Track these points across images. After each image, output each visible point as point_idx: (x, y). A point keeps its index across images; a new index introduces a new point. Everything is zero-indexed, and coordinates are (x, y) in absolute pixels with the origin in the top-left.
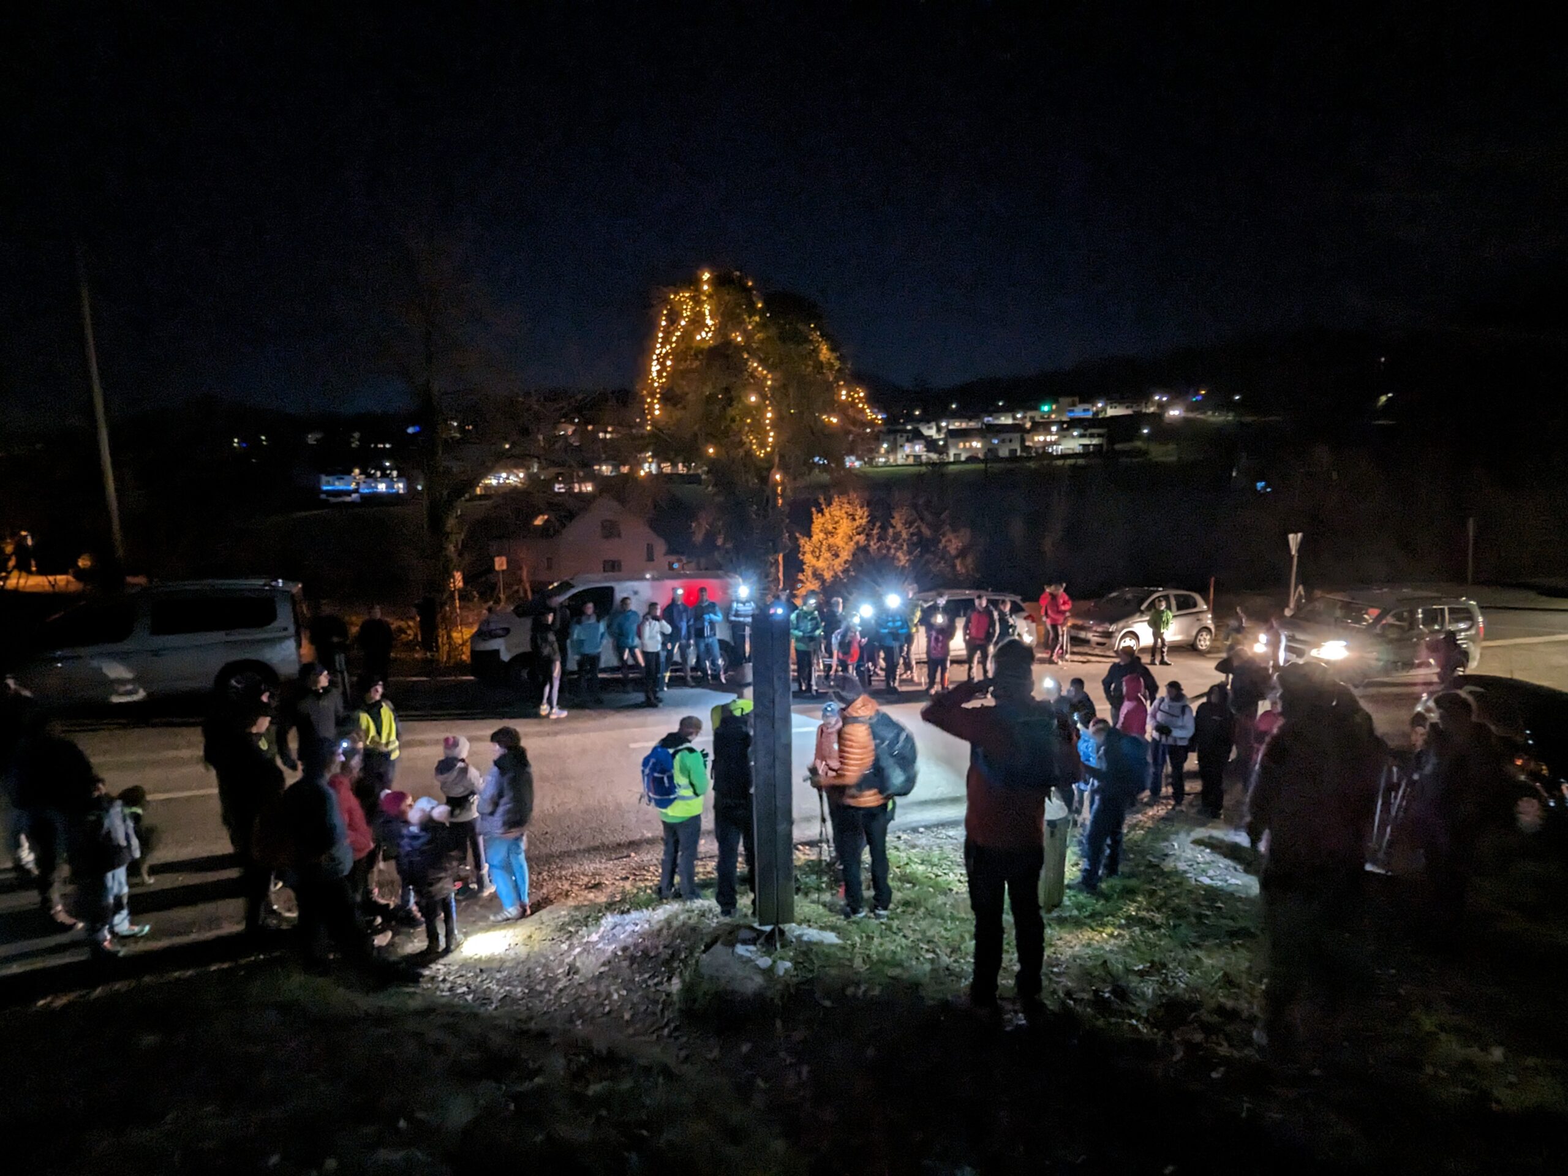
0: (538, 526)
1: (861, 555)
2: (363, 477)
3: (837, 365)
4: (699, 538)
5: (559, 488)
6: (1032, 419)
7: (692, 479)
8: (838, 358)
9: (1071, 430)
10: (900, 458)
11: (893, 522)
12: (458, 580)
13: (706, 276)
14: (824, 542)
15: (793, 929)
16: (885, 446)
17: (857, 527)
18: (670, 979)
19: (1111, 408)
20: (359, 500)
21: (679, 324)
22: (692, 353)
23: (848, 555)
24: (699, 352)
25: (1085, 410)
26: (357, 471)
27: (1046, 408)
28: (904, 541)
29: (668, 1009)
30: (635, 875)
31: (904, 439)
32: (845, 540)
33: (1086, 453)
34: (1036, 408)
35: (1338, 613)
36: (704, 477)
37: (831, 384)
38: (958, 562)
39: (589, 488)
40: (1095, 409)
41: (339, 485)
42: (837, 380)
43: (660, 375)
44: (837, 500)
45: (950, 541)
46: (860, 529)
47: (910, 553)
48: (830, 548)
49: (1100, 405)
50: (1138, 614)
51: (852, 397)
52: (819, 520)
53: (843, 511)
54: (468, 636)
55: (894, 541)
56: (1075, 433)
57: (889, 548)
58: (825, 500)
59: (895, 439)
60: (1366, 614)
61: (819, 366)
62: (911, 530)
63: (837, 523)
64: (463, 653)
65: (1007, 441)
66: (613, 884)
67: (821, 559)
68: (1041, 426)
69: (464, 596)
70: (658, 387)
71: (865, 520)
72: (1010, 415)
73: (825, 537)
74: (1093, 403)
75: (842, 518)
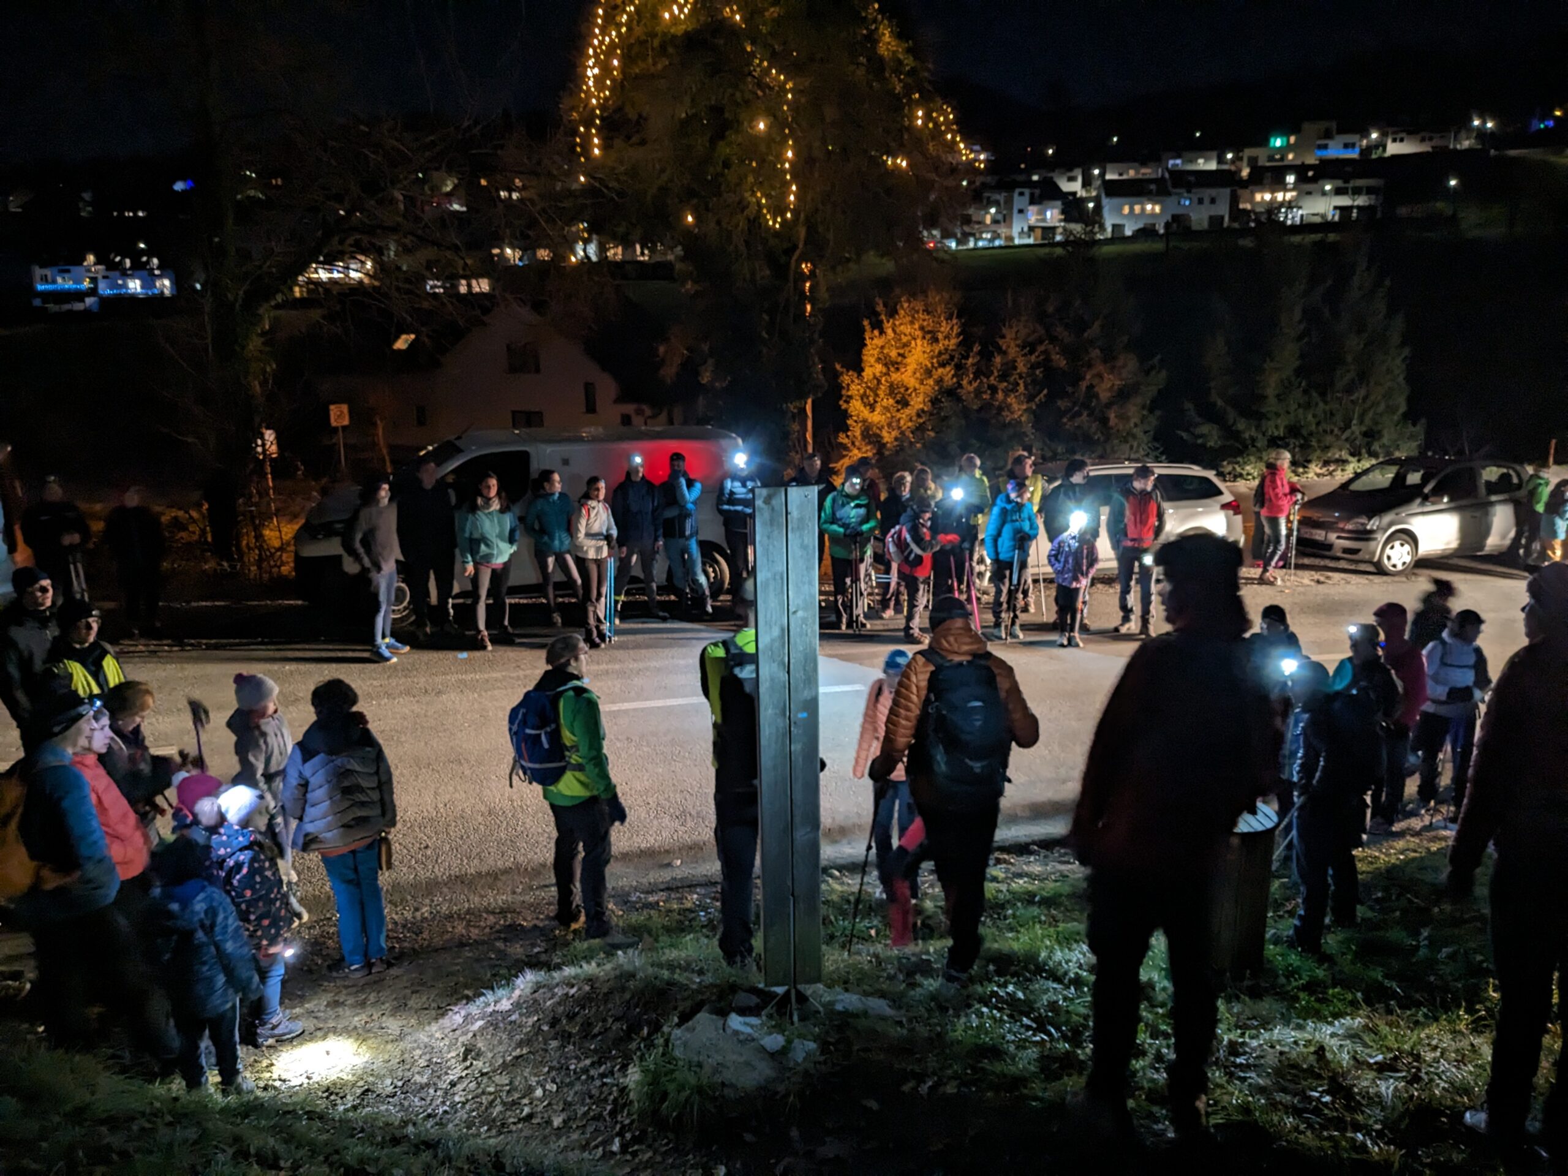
0: (399, 351)
1: (946, 403)
2: (100, 267)
3: (909, 62)
4: (669, 372)
5: (433, 286)
6: (1253, 162)
7: (657, 271)
8: (908, 51)
9: (1321, 182)
10: (1018, 233)
11: (1003, 344)
12: (269, 442)
14: (883, 380)
15: (818, 993)
16: (992, 210)
17: (940, 353)
18: (624, 1068)
19: (1395, 141)
20: (95, 309)
22: (656, 43)
23: (924, 402)
24: (667, 42)
25: (1346, 146)
26: (91, 258)
27: (1278, 142)
28: (1021, 377)
29: (622, 1112)
31: (1027, 197)
32: (918, 375)
33: (1346, 223)
34: (1261, 141)
36: (678, 266)
37: (898, 97)
39: (483, 286)
40: (1365, 142)
41: (64, 283)
42: (908, 91)
43: (600, 87)
44: (905, 305)
45: (1100, 376)
46: (946, 357)
47: (1030, 397)
48: (892, 389)
49: (1374, 136)
50: (1418, 501)
51: (934, 120)
52: (876, 341)
53: (917, 326)
54: (290, 535)
55: (1004, 377)
56: (1328, 187)
57: (994, 389)
58: (885, 305)
59: (1010, 199)
61: (877, 65)
62: (1033, 358)
63: (906, 345)
64: (283, 564)
65: (1207, 200)
67: (878, 409)
68: (1272, 176)
69: (281, 470)
70: (597, 106)
71: (954, 341)
72: (1215, 154)
73: (884, 370)
74: (1363, 132)
75: (914, 338)
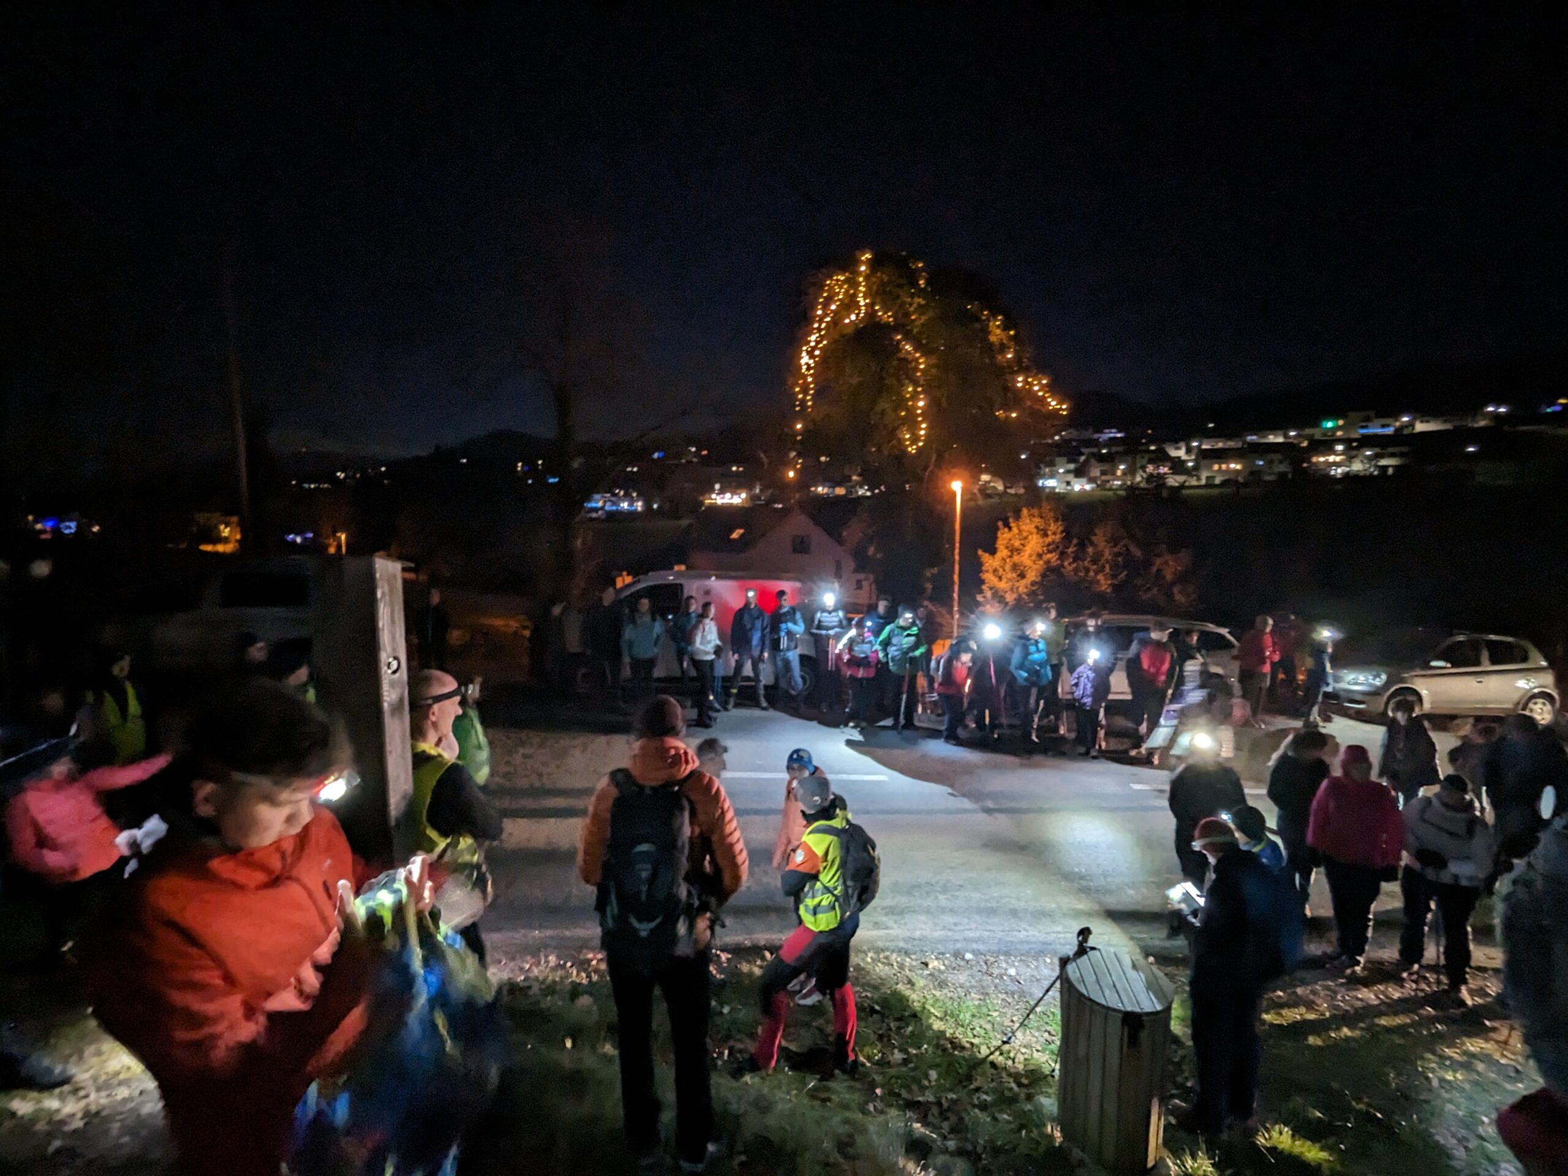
0: (734, 538)
1: (1052, 577)
2: (608, 496)
6: (1310, 437)
9: (1363, 450)
10: (1139, 480)
11: (1094, 538)
13: (866, 256)
14: (1008, 560)
16: (1123, 467)
17: (1049, 545)
19: (1422, 422)
20: (603, 517)
21: (830, 310)
22: (842, 337)
23: (1036, 576)
24: (847, 337)
25: (1383, 426)
26: (605, 491)
27: (1330, 424)
28: (1107, 562)
31: (1146, 459)
32: (1033, 558)
33: (1384, 475)
34: (1316, 424)
37: (1002, 368)
38: (1176, 590)
40: (1398, 423)
44: (1027, 513)
45: (1166, 563)
46: (1053, 546)
47: (1114, 576)
48: (1015, 567)
49: (1406, 418)
52: (1005, 536)
53: (1033, 526)
55: (1094, 561)
56: (1368, 453)
57: (1087, 570)
59: (1135, 459)
61: (986, 346)
62: (1117, 550)
63: (1026, 538)
65: (1275, 462)
67: (1004, 580)
68: (1326, 445)
71: (1058, 536)
72: (1281, 432)
73: (1009, 554)
74: (1396, 415)
75: (1032, 534)
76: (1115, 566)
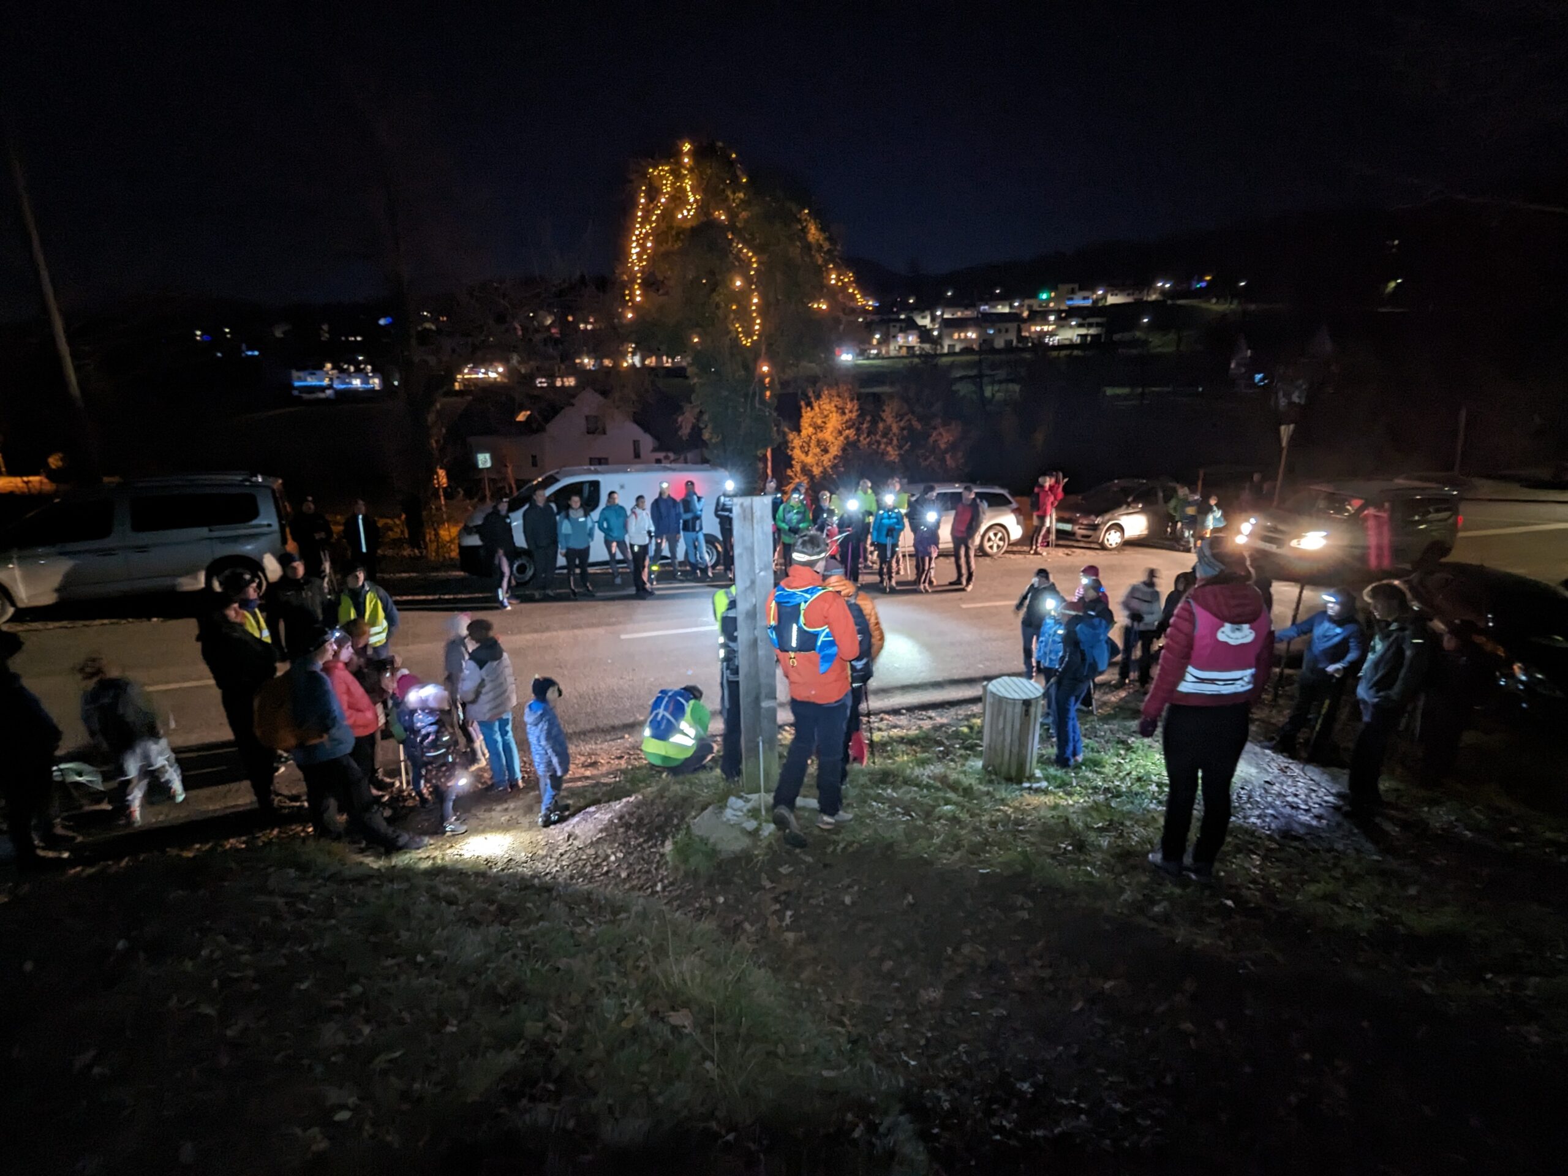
0: (520, 421)
1: (851, 451)
2: (335, 372)
3: (826, 246)
4: (685, 432)
5: (541, 382)
6: (1030, 308)
7: (677, 372)
8: (826, 239)
9: (1069, 320)
10: (893, 349)
11: (884, 415)
12: (442, 477)
13: (687, 147)
14: (813, 437)
16: (877, 336)
17: (847, 421)
18: (663, 842)
19: (1112, 295)
20: (332, 397)
21: (659, 202)
22: (674, 233)
23: (838, 450)
24: (680, 232)
25: (1084, 298)
26: (329, 366)
27: (1044, 296)
28: (895, 435)
29: (662, 868)
30: (629, 754)
31: (897, 329)
32: (834, 434)
33: (1084, 344)
34: (1034, 295)
35: (1322, 504)
36: (688, 368)
37: (820, 267)
38: (948, 457)
39: (571, 382)
40: (1095, 296)
41: (311, 381)
42: (826, 263)
43: (640, 259)
44: (826, 392)
45: (941, 434)
46: (849, 424)
47: (900, 447)
48: (819, 443)
49: (1100, 292)
50: (1125, 507)
51: (842, 280)
52: (809, 414)
53: (833, 405)
54: (455, 533)
55: (885, 435)
56: (1073, 323)
57: (879, 443)
58: (814, 392)
59: (888, 329)
60: (1350, 505)
61: (808, 247)
62: (902, 424)
63: (826, 416)
64: (451, 550)
65: (1004, 330)
66: (609, 763)
67: (810, 454)
68: (1038, 316)
69: (449, 494)
70: (638, 271)
71: (854, 414)
72: (1007, 303)
73: (814, 431)
74: (1093, 290)
75: (831, 412)
76: (903, 440)
